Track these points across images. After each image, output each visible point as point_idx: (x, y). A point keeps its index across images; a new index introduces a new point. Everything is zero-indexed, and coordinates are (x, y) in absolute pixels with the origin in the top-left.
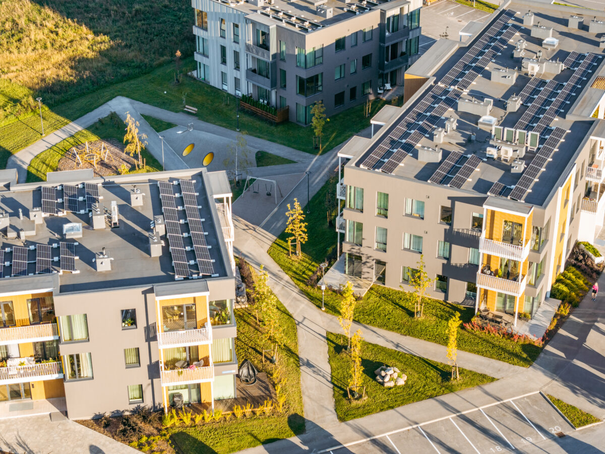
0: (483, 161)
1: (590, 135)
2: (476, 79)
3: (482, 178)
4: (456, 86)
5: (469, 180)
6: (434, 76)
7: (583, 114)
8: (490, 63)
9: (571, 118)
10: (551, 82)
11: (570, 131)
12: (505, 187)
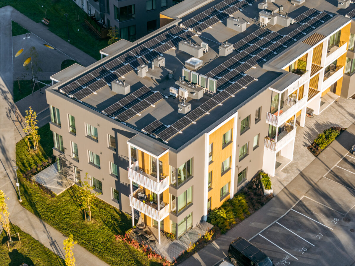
0: (165, 98)
1: (269, 86)
2: (215, 24)
3: (151, 114)
4: (193, 29)
5: (139, 115)
6: (181, 19)
7: (277, 66)
8: (238, 12)
9: (266, 68)
10: (274, 33)
11: (257, 80)
12: (163, 125)
